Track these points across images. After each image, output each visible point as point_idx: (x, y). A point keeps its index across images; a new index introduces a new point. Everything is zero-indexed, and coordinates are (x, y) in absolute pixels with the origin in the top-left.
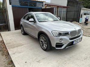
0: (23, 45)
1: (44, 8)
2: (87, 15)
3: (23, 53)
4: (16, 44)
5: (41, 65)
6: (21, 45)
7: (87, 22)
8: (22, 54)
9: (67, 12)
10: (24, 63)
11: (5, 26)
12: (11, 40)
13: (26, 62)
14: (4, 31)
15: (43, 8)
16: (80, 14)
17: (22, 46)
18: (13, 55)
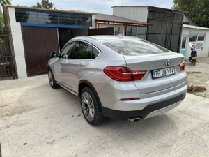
0: (33, 109)
1: (93, 27)
2: (198, 42)
3: (27, 126)
4: (20, 107)
5: (54, 149)
6: (30, 110)
7: (193, 58)
8: (23, 127)
9: (148, 35)
10: (22, 144)
11: (6, 68)
12: (12, 98)
13: (25, 144)
14: (6, 79)
15: (90, 28)
16: (180, 40)
17: (31, 112)
18: (6, 130)
